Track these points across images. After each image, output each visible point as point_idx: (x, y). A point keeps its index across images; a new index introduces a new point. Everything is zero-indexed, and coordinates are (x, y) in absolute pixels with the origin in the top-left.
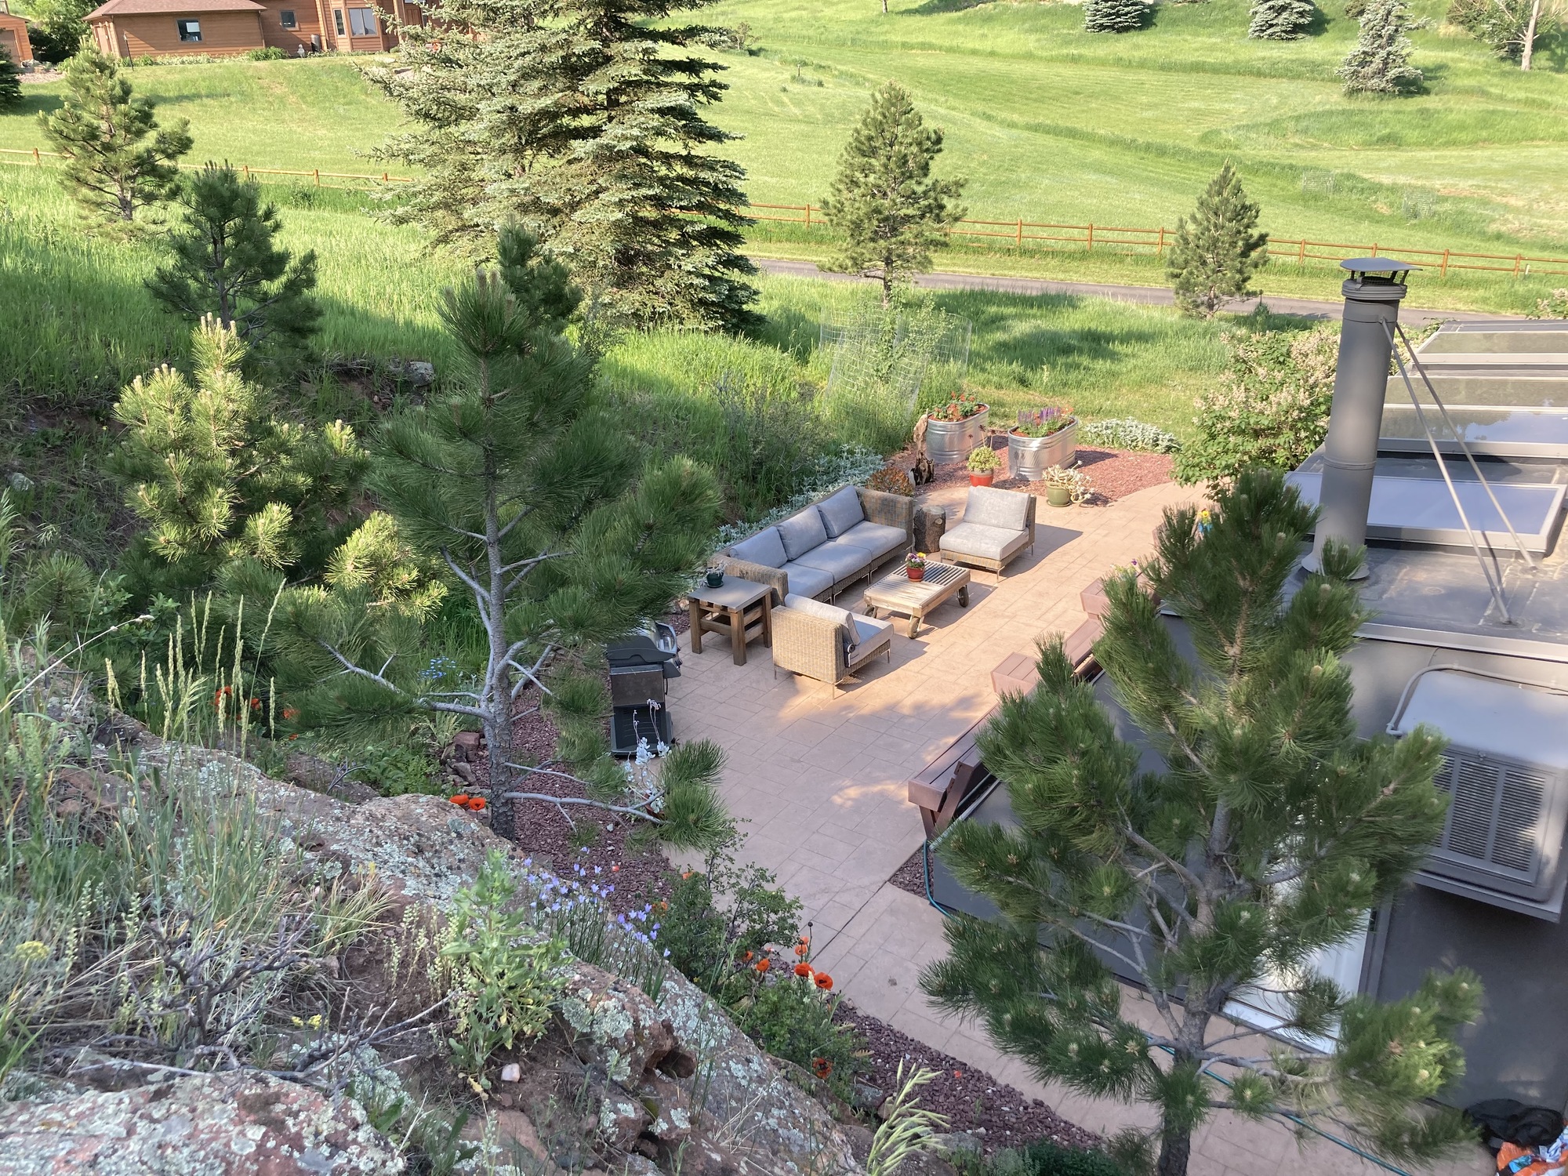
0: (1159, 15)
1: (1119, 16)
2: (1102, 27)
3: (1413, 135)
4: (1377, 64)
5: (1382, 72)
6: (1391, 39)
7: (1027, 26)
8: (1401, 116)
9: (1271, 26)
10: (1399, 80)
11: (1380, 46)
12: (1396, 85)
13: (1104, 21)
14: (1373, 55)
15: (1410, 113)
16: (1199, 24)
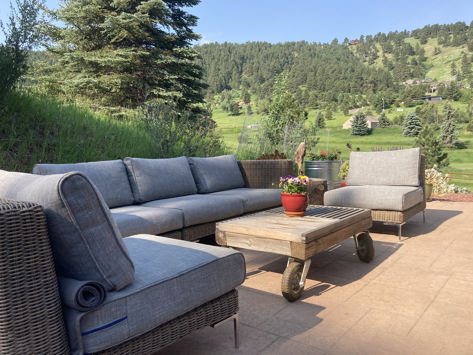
0: (374, 131)
1: (361, 131)
2: (356, 134)
3: (466, 159)
4: (448, 139)
5: (450, 142)
6: (452, 132)
7: (332, 135)
8: (460, 154)
9: (409, 133)
10: (456, 144)
11: (448, 134)
12: (456, 146)
13: (357, 132)
14: (446, 137)
15: (463, 153)
16: (386, 133)
